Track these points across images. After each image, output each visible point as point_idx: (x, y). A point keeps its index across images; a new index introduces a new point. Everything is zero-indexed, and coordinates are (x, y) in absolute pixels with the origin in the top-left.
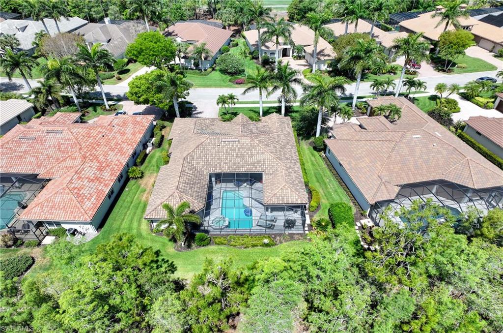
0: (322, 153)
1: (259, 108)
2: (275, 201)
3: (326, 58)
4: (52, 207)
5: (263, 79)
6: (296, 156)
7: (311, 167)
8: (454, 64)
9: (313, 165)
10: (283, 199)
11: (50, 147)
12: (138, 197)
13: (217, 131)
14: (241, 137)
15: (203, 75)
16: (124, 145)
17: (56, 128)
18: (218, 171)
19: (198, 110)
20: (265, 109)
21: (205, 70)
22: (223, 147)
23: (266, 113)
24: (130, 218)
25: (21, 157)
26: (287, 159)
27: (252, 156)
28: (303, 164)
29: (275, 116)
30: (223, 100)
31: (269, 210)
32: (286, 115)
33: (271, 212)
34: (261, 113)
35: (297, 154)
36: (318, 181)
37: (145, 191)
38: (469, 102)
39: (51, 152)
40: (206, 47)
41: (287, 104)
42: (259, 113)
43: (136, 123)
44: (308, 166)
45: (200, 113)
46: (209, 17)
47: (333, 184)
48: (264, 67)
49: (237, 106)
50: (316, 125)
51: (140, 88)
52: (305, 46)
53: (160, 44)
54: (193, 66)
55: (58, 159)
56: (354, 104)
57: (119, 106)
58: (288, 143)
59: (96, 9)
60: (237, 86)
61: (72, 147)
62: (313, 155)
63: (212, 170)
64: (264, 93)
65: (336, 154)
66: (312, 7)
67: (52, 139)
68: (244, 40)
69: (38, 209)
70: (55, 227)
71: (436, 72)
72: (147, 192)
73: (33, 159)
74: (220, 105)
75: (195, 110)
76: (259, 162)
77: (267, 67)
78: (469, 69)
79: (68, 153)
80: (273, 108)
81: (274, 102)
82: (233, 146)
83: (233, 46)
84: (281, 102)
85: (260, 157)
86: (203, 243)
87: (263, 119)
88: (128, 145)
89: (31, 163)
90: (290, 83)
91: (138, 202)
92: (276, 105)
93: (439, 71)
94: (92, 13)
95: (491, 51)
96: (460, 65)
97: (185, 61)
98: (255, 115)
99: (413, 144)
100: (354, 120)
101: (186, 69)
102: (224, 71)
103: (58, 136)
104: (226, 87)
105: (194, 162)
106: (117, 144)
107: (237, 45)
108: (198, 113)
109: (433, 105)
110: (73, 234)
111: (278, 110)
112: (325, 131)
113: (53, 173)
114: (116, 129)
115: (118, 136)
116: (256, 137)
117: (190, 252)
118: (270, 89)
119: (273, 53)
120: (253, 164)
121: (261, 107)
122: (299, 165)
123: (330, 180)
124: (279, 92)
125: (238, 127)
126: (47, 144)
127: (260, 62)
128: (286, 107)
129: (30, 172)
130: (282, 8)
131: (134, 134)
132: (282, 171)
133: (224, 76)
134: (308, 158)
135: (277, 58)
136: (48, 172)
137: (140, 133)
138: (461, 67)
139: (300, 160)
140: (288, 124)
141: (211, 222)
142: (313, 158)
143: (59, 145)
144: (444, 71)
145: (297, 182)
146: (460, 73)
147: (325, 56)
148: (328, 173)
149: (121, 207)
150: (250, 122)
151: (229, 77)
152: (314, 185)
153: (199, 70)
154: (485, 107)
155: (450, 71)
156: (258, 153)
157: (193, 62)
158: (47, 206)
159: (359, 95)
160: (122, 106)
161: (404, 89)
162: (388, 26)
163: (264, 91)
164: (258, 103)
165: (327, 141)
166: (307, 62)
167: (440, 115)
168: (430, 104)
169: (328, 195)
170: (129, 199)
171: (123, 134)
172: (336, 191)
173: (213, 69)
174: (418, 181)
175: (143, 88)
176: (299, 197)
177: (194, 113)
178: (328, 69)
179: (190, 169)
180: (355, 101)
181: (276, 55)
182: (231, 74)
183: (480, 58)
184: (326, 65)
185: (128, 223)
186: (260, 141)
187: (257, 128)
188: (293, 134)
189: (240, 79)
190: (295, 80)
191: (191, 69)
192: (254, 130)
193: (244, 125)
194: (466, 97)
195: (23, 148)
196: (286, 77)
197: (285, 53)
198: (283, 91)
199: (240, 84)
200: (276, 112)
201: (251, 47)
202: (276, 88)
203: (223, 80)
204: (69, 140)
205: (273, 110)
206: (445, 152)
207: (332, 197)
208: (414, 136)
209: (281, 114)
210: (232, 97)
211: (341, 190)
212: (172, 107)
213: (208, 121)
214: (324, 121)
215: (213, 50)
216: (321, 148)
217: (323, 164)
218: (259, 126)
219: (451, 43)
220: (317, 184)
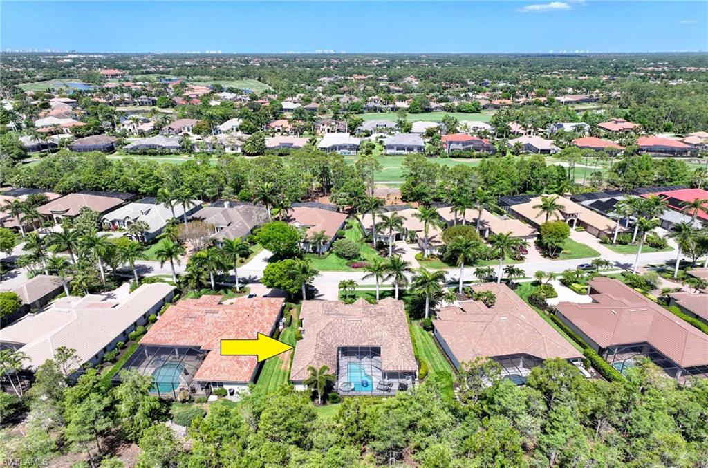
0: (431, 332)
1: (376, 291)
2: (391, 369)
3: (437, 244)
4: (218, 371)
5: (380, 269)
6: (407, 334)
7: (421, 344)
8: (559, 250)
9: (423, 342)
10: (397, 366)
11: (208, 324)
12: (278, 367)
13: (341, 312)
14: (363, 317)
15: (321, 259)
16: (265, 324)
17: (213, 309)
18: (344, 345)
19: (320, 293)
20: (381, 293)
21: (323, 254)
22: (348, 325)
23: (382, 296)
24: (274, 383)
25: (186, 332)
26: (400, 336)
27: (372, 333)
28: (414, 341)
29: (389, 298)
30: (344, 285)
31: (387, 377)
32: (399, 298)
33: (388, 379)
34: (378, 297)
35: (409, 332)
36: (427, 356)
37: (283, 362)
38: (567, 288)
39: (209, 328)
40: (325, 234)
41: (401, 288)
42: (375, 296)
43: (271, 305)
44: (419, 343)
45: (322, 295)
46: (321, 194)
47: (439, 358)
48: (378, 250)
49: (357, 289)
50: (425, 308)
51: (274, 275)
52: (418, 231)
53: (286, 234)
54: (311, 249)
55: (216, 334)
56: (461, 289)
57: (247, 288)
58: (401, 323)
59: (210, 190)
60: (354, 269)
61: (226, 324)
62: (423, 334)
63: (340, 344)
64: (380, 280)
65: (441, 333)
66: (424, 192)
67: (210, 318)
68: (358, 222)
69: (208, 372)
70: (217, 388)
71: (542, 258)
72: (284, 363)
73: (195, 334)
74: (342, 289)
75: (317, 293)
76: (378, 338)
77: (382, 251)
78: (574, 255)
79: (223, 329)
80: (388, 291)
81: (389, 286)
82: (356, 324)
83: (348, 228)
84: (394, 286)
85: (379, 334)
86: (335, 401)
87: (380, 302)
88: (268, 323)
89: (194, 337)
90: (402, 272)
91: (278, 370)
92: (391, 289)
93: (545, 256)
94: (206, 192)
95: (598, 237)
96: (565, 251)
97: (304, 246)
98: (372, 298)
99: (501, 324)
100: (457, 303)
101: (305, 253)
102: (340, 255)
103: (215, 315)
104: (343, 270)
105: (325, 338)
106: (259, 322)
107: (351, 227)
108: (320, 296)
109: (534, 290)
110: (232, 394)
111: (392, 294)
112: (432, 313)
113: (213, 345)
114: (257, 309)
115: (259, 316)
116: (375, 318)
117: (325, 407)
118: (385, 276)
119: (386, 238)
120: (373, 339)
121: (378, 290)
122: (410, 341)
123: (437, 355)
124: (393, 279)
125: (360, 309)
126: (206, 322)
127: (375, 246)
128: (399, 291)
129: (194, 345)
130: (395, 185)
131: (270, 314)
132: (396, 346)
133: (341, 260)
134: (419, 337)
135: (391, 242)
136: (209, 345)
137: (275, 314)
138: (566, 253)
139: (412, 337)
140: (401, 307)
141: (339, 385)
142: (423, 337)
143: (216, 322)
144: (550, 257)
145: (408, 354)
146: (565, 259)
147: (436, 242)
148: (436, 349)
149: (266, 374)
150: (369, 305)
151: (346, 261)
152: (423, 358)
153: (317, 253)
154: (579, 292)
155: (555, 257)
156: (377, 331)
157: (311, 246)
158: (215, 370)
159: (465, 280)
160: (250, 288)
161: (506, 276)
162: (500, 208)
163: (380, 278)
164: (374, 286)
165: (434, 322)
166: (420, 246)
167: (536, 300)
168: (532, 288)
169: (434, 366)
170: (270, 368)
171: (263, 314)
172: (441, 364)
173: (331, 252)
174: (505, 354)
175: (277, 275)
176: (411, 366)
177: (316, 295)
178: (440, 254)
179: (322, 343)
180: (461, 286)
181: (390, 240)
182: (349, 258)
183: (586, 244)
184: (438, 250)
185: (273, 386)
186: (378, 321)
187: (375, 310)
188: (405, 315)
189: (356, 263)
190: (406, 269)
191: (309, 252)
192: (373, 312)
193: (364, 308)
194: (565, 283)
195: (187, 325)
196: (399, 267)
197: (398, 238)
198: (397, 278)
199: (357, 267)
200: (391, 296)
201: (366, 231)
202: (390, 275)
203: (340, 264)
204: (224, 318)
205: (389, 294)
206: (526, 331)
207: (438, 368)
208: (502, 318)
209: (394, 297)
210: (351, 283)
211: (445, 363)
212: (300, 291)
213: (332, 304)
214: (432, 304)
215: (330, 234)
216: (429, 328)
217: (431, 341)
218: (376, 308)
219: (551, 233)
220: (426, 358)
